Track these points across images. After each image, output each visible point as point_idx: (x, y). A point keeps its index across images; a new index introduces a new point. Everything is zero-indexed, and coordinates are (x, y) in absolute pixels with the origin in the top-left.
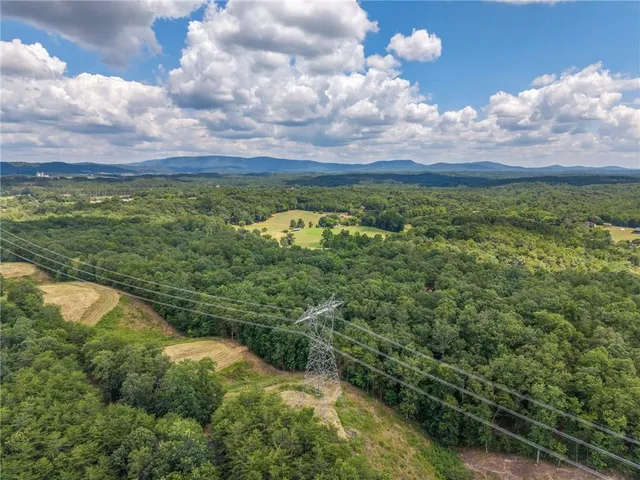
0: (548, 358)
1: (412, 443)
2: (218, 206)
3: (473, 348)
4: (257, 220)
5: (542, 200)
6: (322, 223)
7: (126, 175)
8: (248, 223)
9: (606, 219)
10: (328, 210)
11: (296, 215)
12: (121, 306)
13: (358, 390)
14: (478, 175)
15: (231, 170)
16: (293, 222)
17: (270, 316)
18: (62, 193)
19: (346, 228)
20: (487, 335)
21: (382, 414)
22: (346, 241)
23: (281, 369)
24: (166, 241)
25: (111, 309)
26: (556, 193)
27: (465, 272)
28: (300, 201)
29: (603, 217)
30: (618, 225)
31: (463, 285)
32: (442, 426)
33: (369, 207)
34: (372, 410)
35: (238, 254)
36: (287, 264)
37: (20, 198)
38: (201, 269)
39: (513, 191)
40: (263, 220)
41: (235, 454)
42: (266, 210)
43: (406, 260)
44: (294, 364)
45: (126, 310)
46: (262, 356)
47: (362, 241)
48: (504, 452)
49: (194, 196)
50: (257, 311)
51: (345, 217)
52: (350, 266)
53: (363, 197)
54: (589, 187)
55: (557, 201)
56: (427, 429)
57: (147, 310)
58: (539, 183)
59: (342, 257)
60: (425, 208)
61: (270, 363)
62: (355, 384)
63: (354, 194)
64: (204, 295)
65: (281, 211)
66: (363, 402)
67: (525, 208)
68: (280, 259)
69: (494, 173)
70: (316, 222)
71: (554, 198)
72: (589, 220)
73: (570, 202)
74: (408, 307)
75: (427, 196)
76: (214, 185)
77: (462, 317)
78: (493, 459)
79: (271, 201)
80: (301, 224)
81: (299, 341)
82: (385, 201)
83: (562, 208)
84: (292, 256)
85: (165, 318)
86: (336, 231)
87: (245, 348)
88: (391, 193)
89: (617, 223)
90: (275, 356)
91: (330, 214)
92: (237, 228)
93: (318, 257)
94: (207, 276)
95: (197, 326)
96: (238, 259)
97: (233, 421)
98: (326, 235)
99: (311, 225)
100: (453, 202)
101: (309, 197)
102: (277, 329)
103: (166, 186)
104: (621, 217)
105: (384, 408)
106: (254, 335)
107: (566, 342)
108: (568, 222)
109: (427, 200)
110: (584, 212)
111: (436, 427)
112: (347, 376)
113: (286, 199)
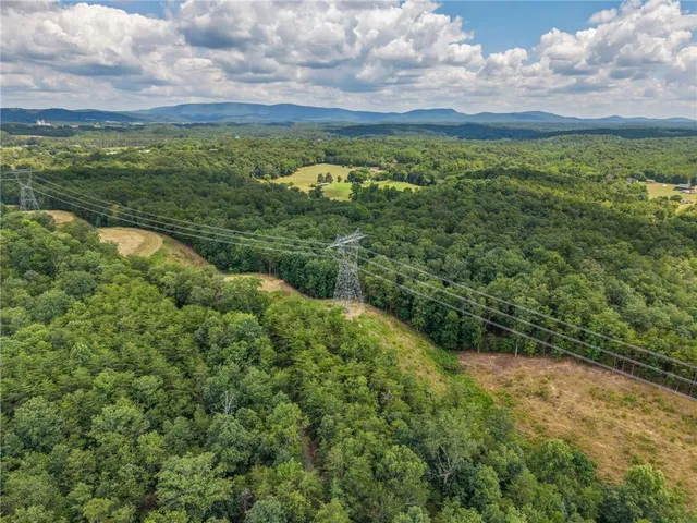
0: (534, 281)
1: (420, 346)
2: (241, 159)
3: (476, 277)
4: (283, 174)
5: (588, 154)
6: (352, 177)
7: (135, 124)
8: (274, 177)
9: (650, 175)
10: (358, 164)
11: (323, 169)
12: (164, 247)
13: (378, 310)
14: (525, 127)
15: (250, 119)
16: (320, 176)
17: (303, 253)
18: (71, 143)
19: (375, 183)
20: (489, 267)
21: (397, 326)
22: (375, 194)
23: (314, 297)
24: (195, 192)
25: (157, 249)
26: (604, 147)
27: (485, 221)
28: (328, 153)
29: (646, 173)
30: (662, 182)
31: (480, 231)
32: (445, 334)
33: (402, 160)
34: (389, 323)
35: (269, 204)
36: (317, 214)
37: (29, 149)
38: (236, 216)
39: (560, 146)
40: (289, 174)
41: (284, 333)
42: (292, 163)
43: (430, 211)
44: (325, 292)
45: (170, 251)
46: (297, 287)
47: (391, 194)
48: (492, 351)
49: (214, 147)
50: (291, 249)
51: (375, 171)
52: (377, 216)
53: (396, 150)
54: (641, 140)
55: (602, 156)
56: (433, 338)
57: (188, 251)
58: (590, 136)
59: (371, 209)
60: (461, 162)
61: (304, 293)
62: (376, 306)
63: (386, 146)
64: (241, 238)
65: (308, 165)
66: (382, 318)
67: (568, 164)
68: (309, 210)
69: (543, 125)
70: (345, 176)
71: (600, 153)
72: (632, 176)
73: (616, 156)
74: (425, 247)
75: (464, 150)
76: (233, 136)
77: (470, 253)
78: (482, 357)
79: (297, 154)
80: (329, 178)
81: (329, 273)
82: (419, 154)
83: (608, 163)
84: (321, 207)
85: (207, 258)
86: (366, 184)
87: (282, 281)
88: (426, 146)
89: (660, 179)
90: (309, 286)
91: (360, 168)
92: (262, 181)
93: (346, 208)
94: (242, 221)
95: (238, 264)
96: (268, 209)
97: (281, 314)
98: (355, 189)
99: (339, 179)
100: (490, 156)
101: (338, 149)
102: (310, 263)
103: (181, 137)
104: (665, 173)
105: (399, 322)
106: (290, 270)
107: (554, 271)
108: (610, 177)
109: (464, 154)
110: (629, 168)
111: (440, 337)
112: (369, 300)
113: (313, 152)
